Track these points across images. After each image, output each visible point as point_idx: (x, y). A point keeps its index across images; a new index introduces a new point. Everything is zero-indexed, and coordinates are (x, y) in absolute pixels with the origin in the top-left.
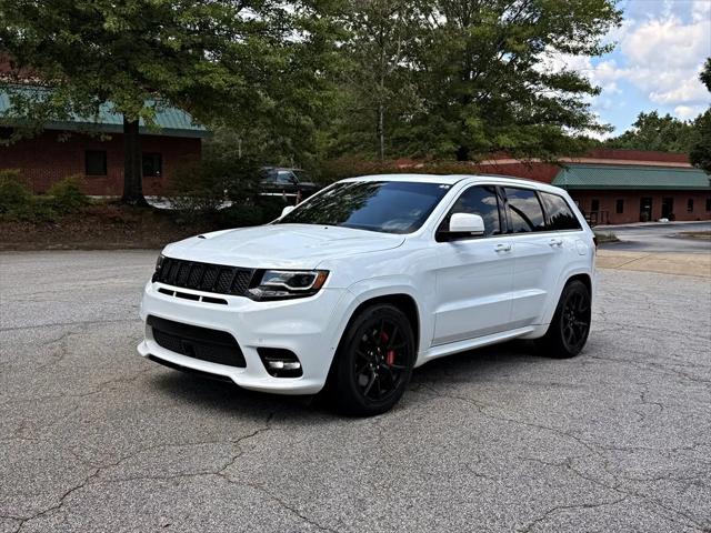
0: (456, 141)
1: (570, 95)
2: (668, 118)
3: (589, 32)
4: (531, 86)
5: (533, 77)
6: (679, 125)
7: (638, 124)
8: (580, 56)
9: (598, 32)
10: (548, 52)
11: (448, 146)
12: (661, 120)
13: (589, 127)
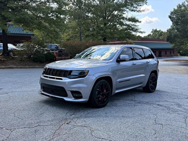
0: (103, 36)
1: (134, 23)
2: (160, 30)
3: (138, 6)
4: (123, 21)
6: (163, 32)
7: (152, 32)
8: (136, 12)
9: (141, 5)
10: (127, 11)
11: (100, 37)
12: (158, 31)
13: (138, 32)
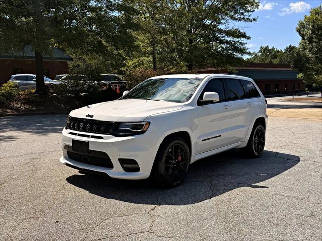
1: (238, 39)
2: (273, 48)
3: (246, 11)
4: (220, 35)
5: (220, 31)
7: (260, 51)
8: (242, 21)
9: (249, 11)
10: (227, 20)
12: (270, 49)
13: (246, 53)
